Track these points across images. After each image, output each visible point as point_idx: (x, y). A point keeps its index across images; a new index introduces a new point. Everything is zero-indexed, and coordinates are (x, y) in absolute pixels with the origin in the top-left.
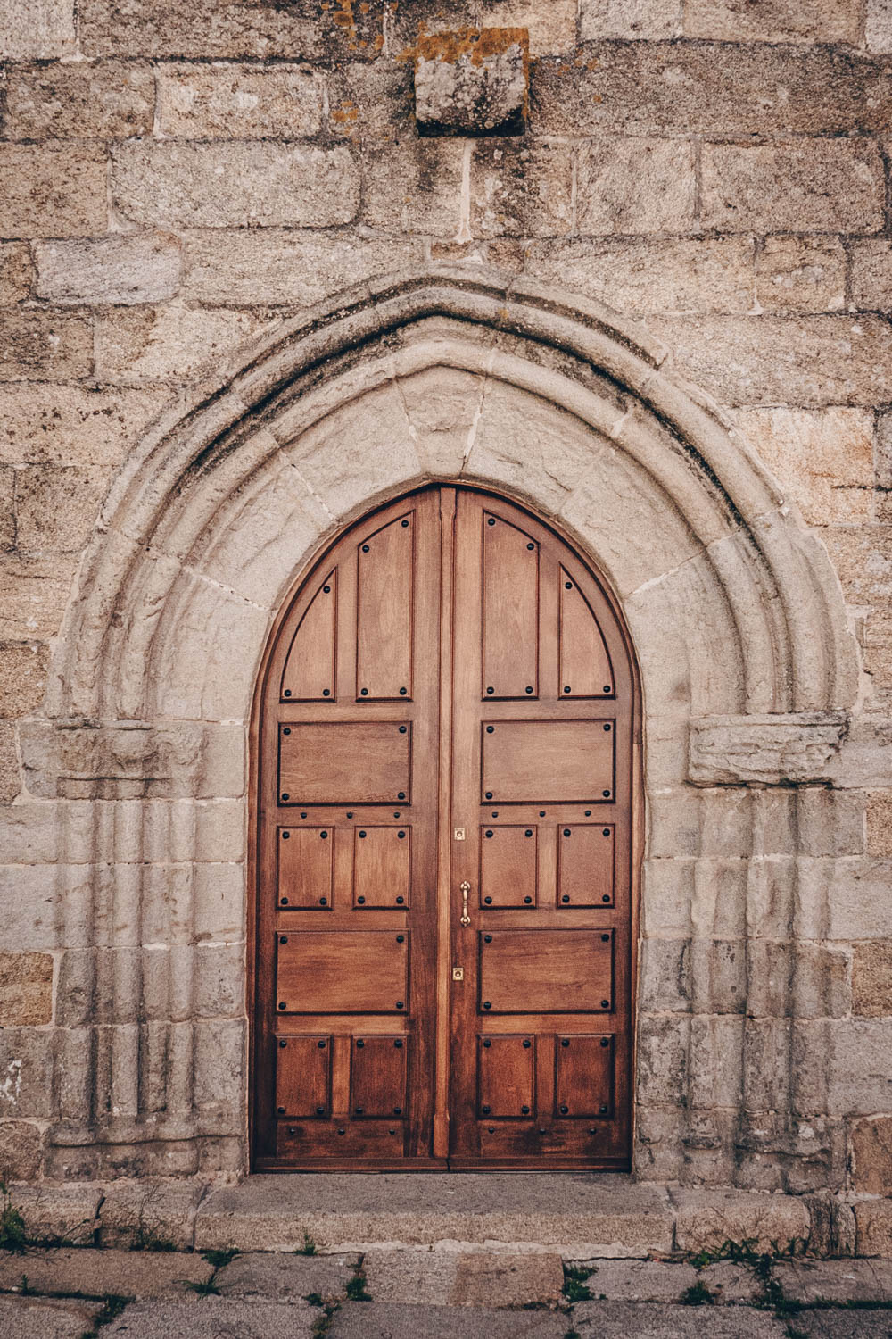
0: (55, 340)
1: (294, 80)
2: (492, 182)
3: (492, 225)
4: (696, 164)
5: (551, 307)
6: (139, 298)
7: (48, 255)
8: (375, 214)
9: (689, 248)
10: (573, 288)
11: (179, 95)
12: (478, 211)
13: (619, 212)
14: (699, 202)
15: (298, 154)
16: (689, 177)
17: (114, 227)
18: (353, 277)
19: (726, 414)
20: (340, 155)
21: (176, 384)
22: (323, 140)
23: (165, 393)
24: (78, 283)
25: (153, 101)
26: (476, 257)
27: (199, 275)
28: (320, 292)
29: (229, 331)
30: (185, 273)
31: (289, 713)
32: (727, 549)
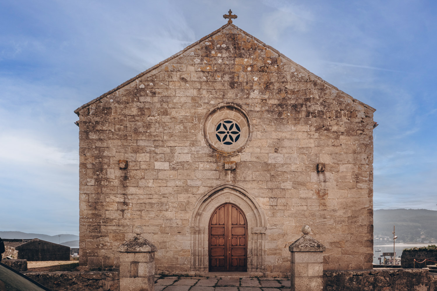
0: (189, 189)
1: (213, 164)
2: (232, 175)
3: (232, 179)
4: (252, 174)
5: (238, 187)
6: (198, 185)
7: (188, 181)
8: (221, 178)
9: (251, 182)
10: (240, 186)
11: (201, 165)
12: (231, 178)
13: (245, 178)
14: (252, 177)
15: (213, 172)
16: (251, 175)
17: (195, 178)
18: (219, 184)
19: (255, 198)
20: (217, 172)
21: (201, 194)
22: (216, 170)
23: (200, 195)
24: (191, 184)
25: (199, 166)
26: (231, 182)
27: (204, 183)
28: (215, 185)
29: (207, 189)
30: (202, 183)
31: (212, 226)
32: (255, 211)
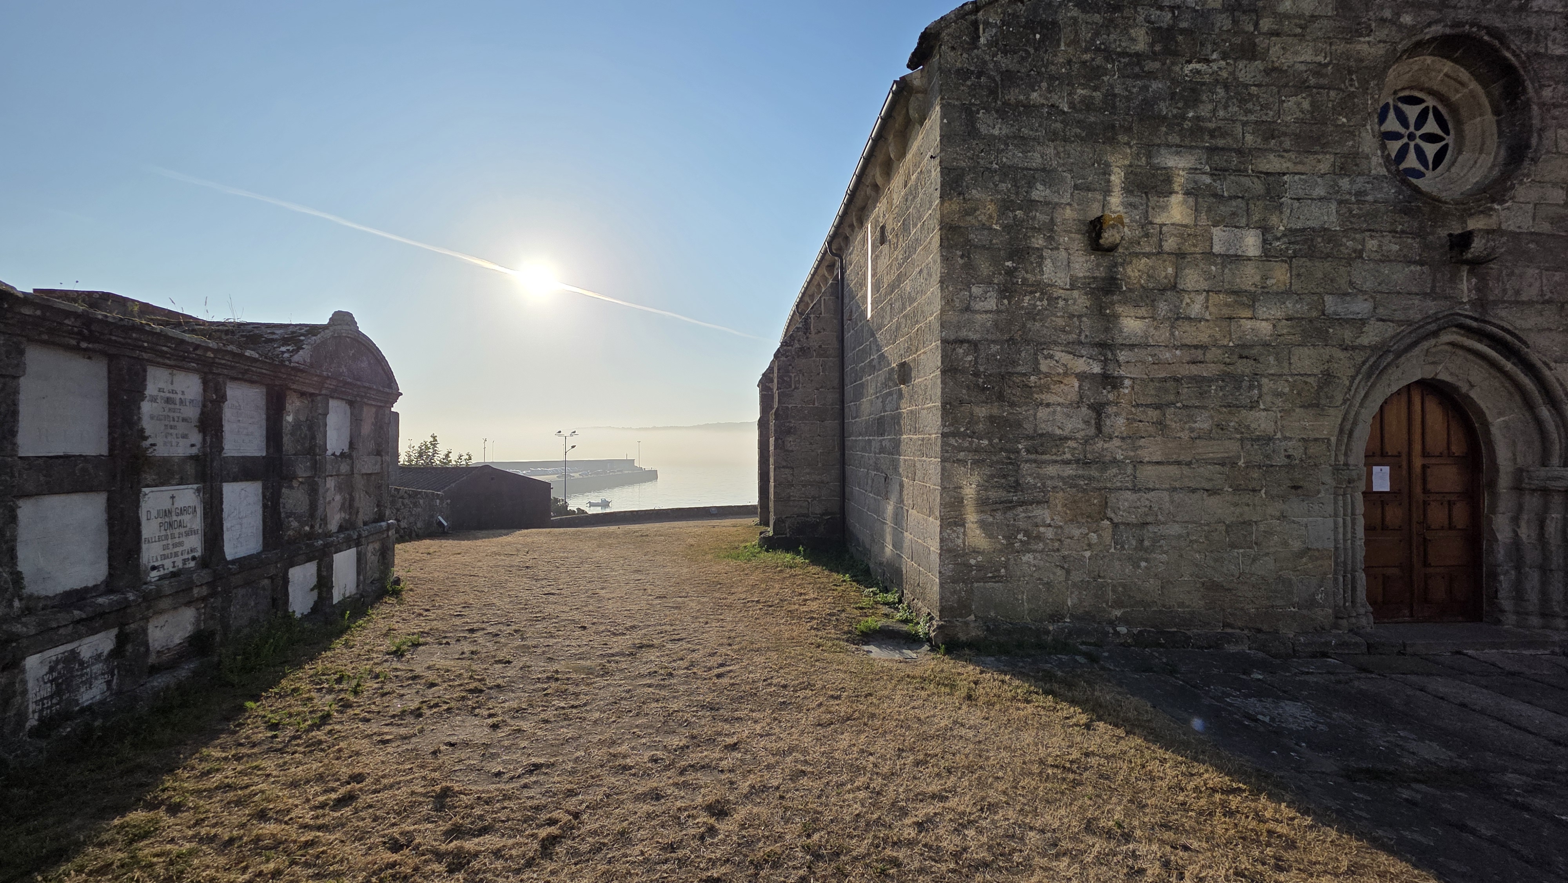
0: (1331, 330)
1: (1409, 241)
2: (1474, 281)
3: (1474, 295)
4: (1541, 278)
5: (1494, 325)
6: (1360, 316)
7: (1328, 299)
8: (1438, 290)
9: (1539, 307)
10: (1502, 319)
11: (1372, 244)
12: (1469, 291)
13: (1518, 292)
14: (1542, 290)
15: (1412, 268)
16: (1539, 281)
17: (1350, 291)
18: (1431, 312)
19: (1552, 365)
20: (1425, 269)
21: (1373, 348)
22: (1421, 263)
23: (1369, 351)
24: (1340, 310)
25: (1363, 246)
26: (1467, 307)
27: (1381, 311)
28: (1419, 317)
29: (1390, 330)
30: (1375, 308)
32: (1545, 412)
